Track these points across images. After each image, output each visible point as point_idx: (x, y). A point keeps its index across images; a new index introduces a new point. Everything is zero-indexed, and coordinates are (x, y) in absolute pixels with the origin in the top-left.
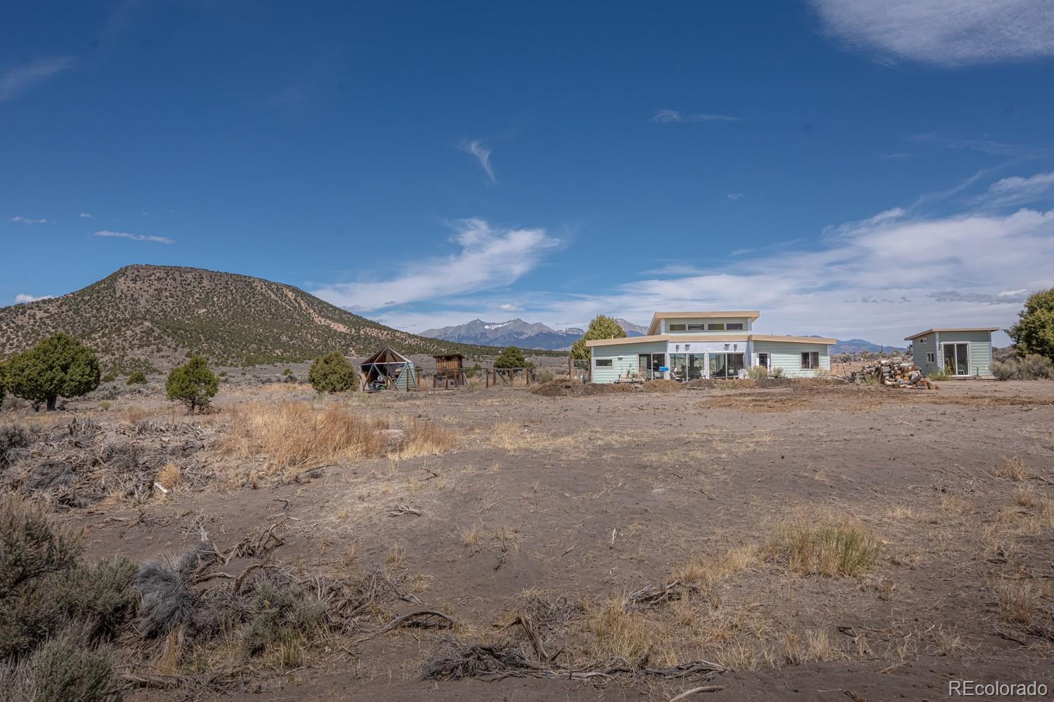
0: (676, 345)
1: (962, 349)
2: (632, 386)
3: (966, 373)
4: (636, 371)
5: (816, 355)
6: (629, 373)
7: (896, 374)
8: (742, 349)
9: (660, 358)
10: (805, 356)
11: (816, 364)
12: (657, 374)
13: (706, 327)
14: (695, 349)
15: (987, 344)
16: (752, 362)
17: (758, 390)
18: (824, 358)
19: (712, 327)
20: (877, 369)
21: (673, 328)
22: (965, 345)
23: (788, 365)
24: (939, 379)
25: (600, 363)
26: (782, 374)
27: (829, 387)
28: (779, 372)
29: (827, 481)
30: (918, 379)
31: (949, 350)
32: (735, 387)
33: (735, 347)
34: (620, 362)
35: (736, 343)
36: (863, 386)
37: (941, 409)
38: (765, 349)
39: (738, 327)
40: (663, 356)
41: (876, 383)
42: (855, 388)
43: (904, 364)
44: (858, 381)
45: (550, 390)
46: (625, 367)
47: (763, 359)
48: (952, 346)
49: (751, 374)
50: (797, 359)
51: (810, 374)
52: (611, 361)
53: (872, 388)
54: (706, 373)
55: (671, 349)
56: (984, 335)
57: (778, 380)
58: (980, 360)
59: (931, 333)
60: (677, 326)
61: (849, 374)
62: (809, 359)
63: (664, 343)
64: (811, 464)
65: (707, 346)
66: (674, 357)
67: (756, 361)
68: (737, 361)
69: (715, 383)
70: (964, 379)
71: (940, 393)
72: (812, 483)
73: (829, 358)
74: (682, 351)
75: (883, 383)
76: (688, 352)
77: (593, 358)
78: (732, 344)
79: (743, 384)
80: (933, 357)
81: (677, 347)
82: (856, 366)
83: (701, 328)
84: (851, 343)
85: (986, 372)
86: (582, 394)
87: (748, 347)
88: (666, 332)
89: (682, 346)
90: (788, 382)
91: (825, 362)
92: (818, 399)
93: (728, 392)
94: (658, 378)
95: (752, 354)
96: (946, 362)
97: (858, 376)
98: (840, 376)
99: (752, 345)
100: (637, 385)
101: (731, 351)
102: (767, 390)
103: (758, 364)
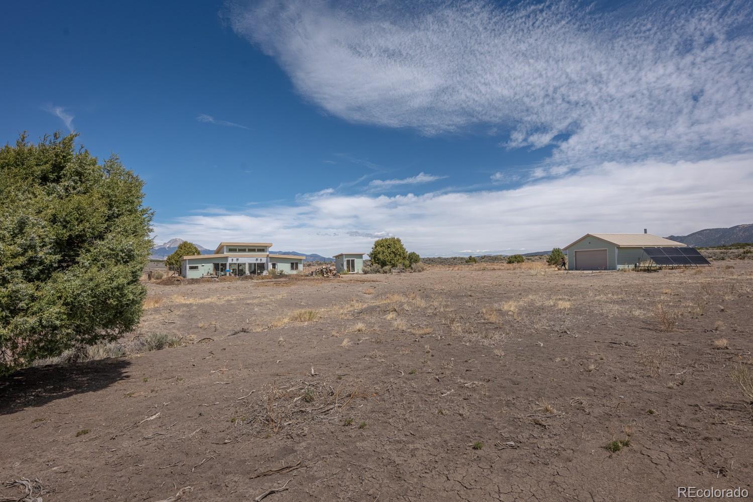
0: (233, 259)
1: (353, 261)
2: (213, 279)
3: (354, 271)
4: (212, 272)
5: (297, 264)
6: (208, 272)
7: (328, 272)
8: (264, 261)
9: (224, 265)
10: (292, 264)
11: (297, 268)
12: (223, 273)
13: (247, 250)
14: (241, 261)
15: (361, 260)
16: (269, 267)
17: (273, 280)
18: (300, 265)
19: (250, 250)
20: (321, 270)
21: (231, 250)
22: (354, 260)
23: (285, 268)
24: (344, 274)
25: (191, 268)
26: (283, 273)
27: (303, 278)
28: (282, 271)
29: (305, 304)
30: (335, 274)
31: (348, 261)
32: (263, 279)
33: (261, 260)
34: (203, 267)
35: (261, 258)
36: (316, 277)
37: (339, 284)
38: (275, 261)
39: (263, 250)
40: (226, 264)
41: (321, 276)
42: (313, 278)
43: (331, 268)
44: (314, 275)
45: (168, 282)
46: (206, 269)
47: (274, 265)
48: (349, 260)
49: (269, 273)
50: (289, 265)
51: (294, 272)
52: (197, 267)
53: (319, 278)
54: (247, 272)
55: (230, 261)
56: (360, 256)
57: (282, 275)
58: (359, 265)
59: (342, 255)
60: (232, 249)
61: (311, 272)
62: (294, 265)
63: (226, 258)
64: (300, 301)
65: (247, 259)
66: (230, 265)
67: (270, 267)
68: (262, 267)
69: (254, 277)
70: (353, 274)
71: (342, 279)
72: (300, 305)
73: (302, 265)
74: (235, 262)
75: (323, 276)
76: (238, 262)
77: (187, 265)
78: (259, 259)
79: (266, 277)
80: (342, 265)
81: (232, 260)
82: (313, 269)
83: (244, 250)
84: (312, 256)
85: (361, 272)
86: (188, 284)
87: (267, 260)
88: (227, 252)
89: (235, 259)
90: (286, 276)
91: (301, 267)
92: (299, 282)
93: (260, 281)
94: (223, 275)
95: (269, 263)
96: (347, 267)
97: (314, 273)
98: (307, 273)
99: (269, 259)
100: (215, 279)
101: (259, 262)
102: (278, 280)
103: (271, 268)
